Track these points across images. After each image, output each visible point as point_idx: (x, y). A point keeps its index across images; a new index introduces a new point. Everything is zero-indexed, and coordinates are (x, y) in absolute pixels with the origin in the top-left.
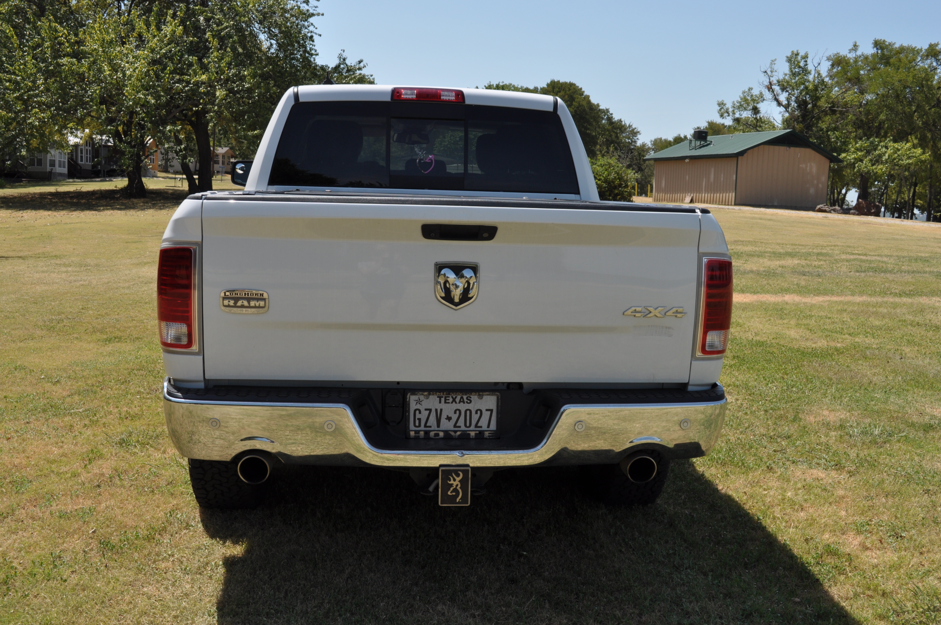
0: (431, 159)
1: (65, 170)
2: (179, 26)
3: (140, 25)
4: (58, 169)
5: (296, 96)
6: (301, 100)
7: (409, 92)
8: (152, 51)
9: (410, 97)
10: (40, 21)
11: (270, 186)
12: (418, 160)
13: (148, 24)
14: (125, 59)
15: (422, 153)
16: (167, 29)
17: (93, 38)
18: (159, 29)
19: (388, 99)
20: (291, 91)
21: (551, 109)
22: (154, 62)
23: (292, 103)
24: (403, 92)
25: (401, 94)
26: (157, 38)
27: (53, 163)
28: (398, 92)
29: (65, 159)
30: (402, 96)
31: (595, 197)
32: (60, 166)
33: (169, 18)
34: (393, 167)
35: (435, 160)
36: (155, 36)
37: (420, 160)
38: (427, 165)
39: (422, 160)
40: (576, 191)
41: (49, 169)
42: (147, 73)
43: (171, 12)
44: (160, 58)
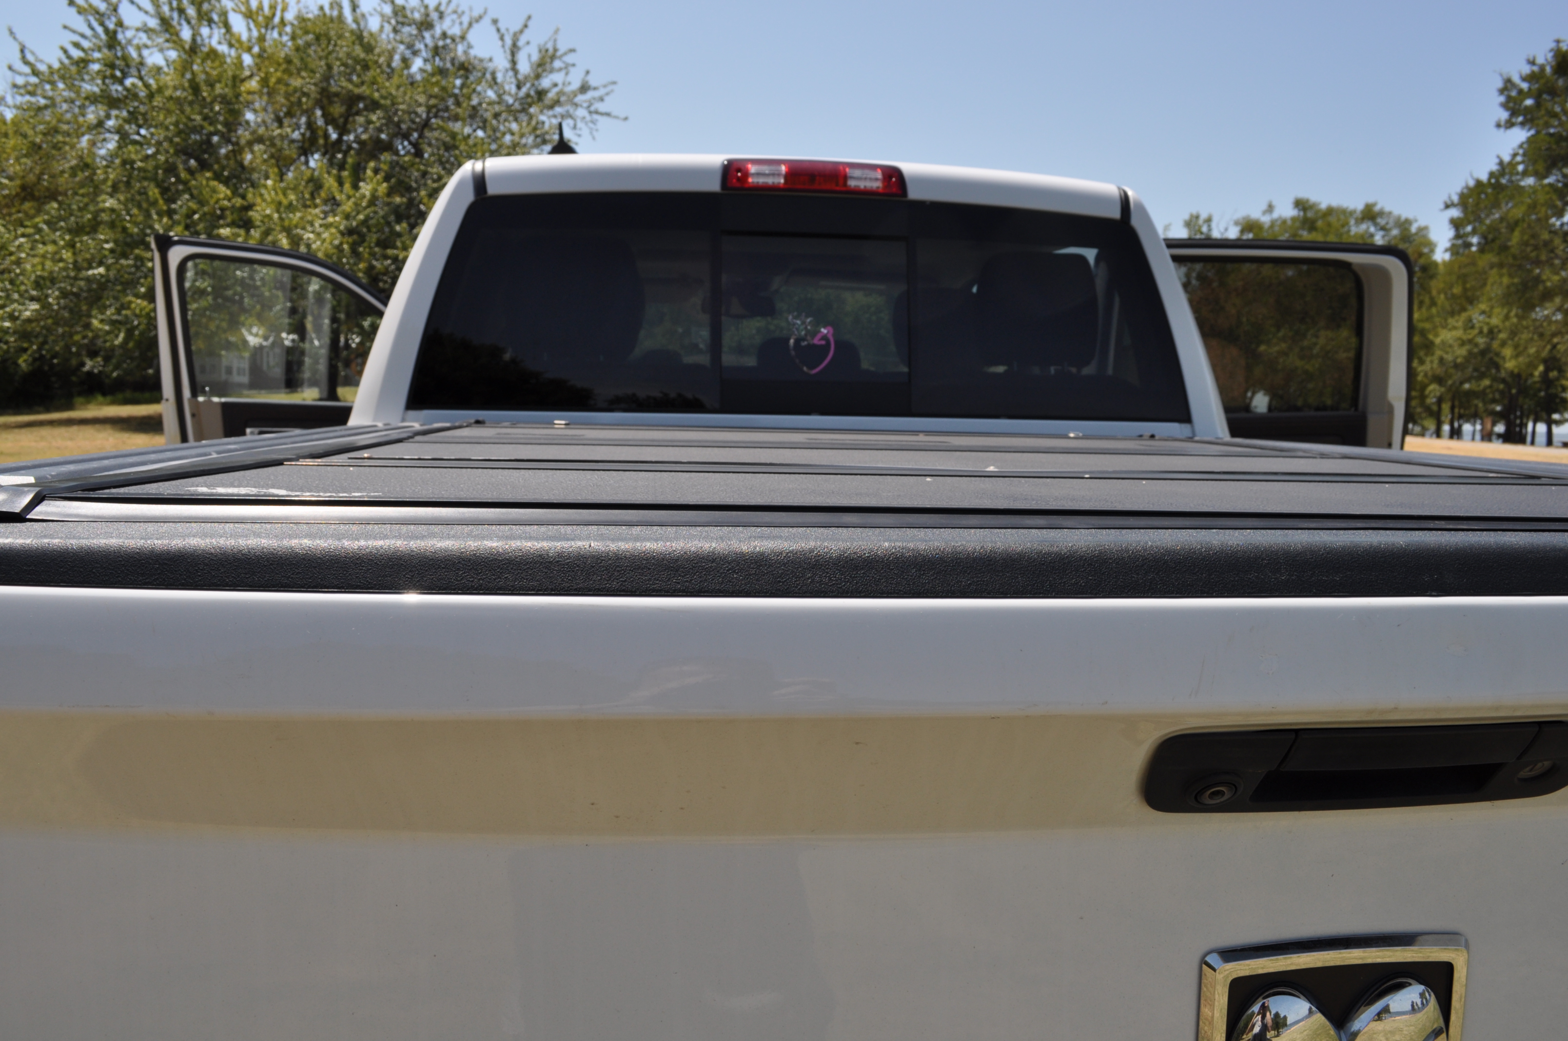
0: (824, 338)
1: (245, 379)
2: (382, 183)
3: (330, 182)
4: (237, 378)
5: (479, 182)
6: (492, 190)
7: (766, 169)
8: (347, 217)
9: (770, 181)
10: (195, 179)
11: (412, 413)
12: (792, 341)
13: (341, 184)
14: (309, 229)
15: (803, 323)
16: (366, 189)
17: (264, 200)
18: (356, 187)
19: (715, 186)
20: (469, 167)
21: (1115, 213)
22: (350, 232)
23: (469, 197)
24: (752, 169)
25: (746, 174)
26: (353, 200)
27: (229, 371)
28: (739, 170)
29: (246, 365)
30: (750, 180)
31: (1221, 429)
32: (239, 374)
33: (369, 172)
34: (728, 359)
35: (836, 342)
36: (349, 197)
37: (798, 341)
38: (816, 353)
39: (804, 339)
40: (1182, 414)
41: (224, 377)
42: (339, 248)
43: (372, 164)
44: (357, 226)
